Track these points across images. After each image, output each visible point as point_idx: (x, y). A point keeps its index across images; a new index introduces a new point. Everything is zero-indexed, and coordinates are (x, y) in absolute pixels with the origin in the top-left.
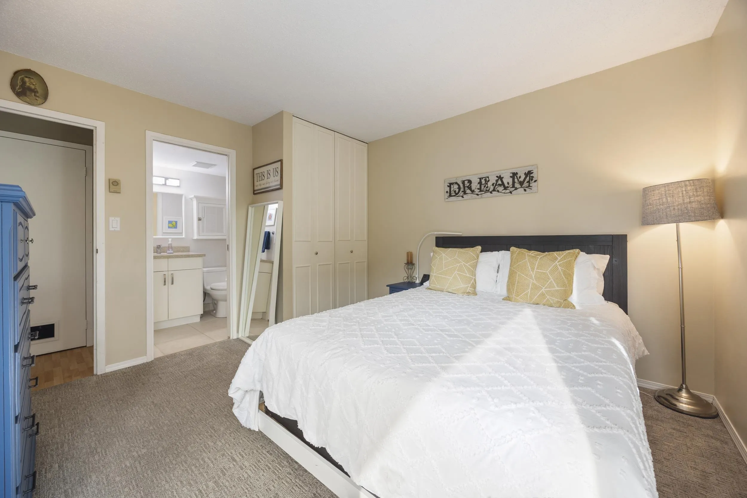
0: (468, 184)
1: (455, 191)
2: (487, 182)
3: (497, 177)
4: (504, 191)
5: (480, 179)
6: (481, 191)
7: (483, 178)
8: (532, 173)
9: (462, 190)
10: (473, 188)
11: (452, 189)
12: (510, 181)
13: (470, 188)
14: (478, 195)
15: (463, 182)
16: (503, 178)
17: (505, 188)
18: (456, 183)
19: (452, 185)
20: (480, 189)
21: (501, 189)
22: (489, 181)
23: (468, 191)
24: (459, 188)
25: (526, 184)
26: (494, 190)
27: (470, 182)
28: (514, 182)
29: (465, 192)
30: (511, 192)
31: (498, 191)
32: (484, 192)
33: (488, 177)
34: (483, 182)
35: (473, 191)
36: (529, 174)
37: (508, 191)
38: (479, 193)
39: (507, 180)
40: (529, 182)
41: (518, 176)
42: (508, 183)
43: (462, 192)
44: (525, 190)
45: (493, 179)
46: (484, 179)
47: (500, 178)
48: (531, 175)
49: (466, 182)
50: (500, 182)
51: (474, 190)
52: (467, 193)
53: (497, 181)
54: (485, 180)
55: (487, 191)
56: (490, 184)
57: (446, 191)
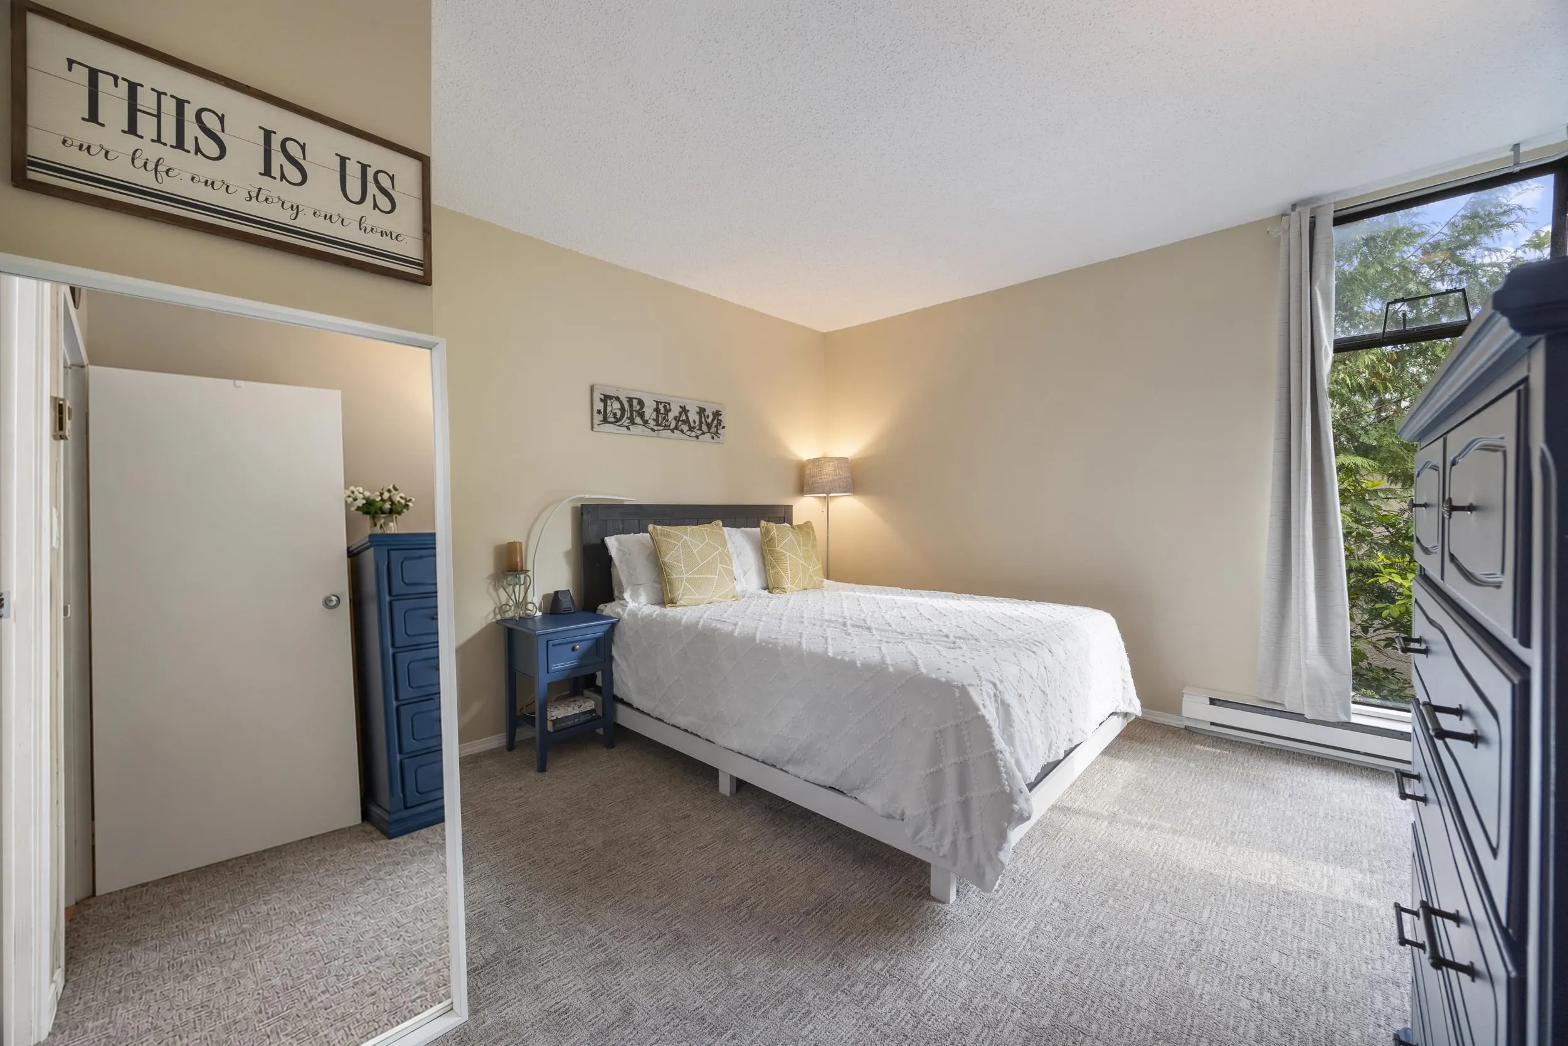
0: (638, 408)
1: (615, 414)
2: (667, 411)
3: (681, 407)
4: (688, 433)
5: (658, 403)
6: (658, 424)
7: (661, 403)
8: (721, 415)
9: (627, 414)
10: (647, 417)
11: (609, 409)
12: (697, 418)
13: (641, 415)
14: (653, 430)
15: (630, 400)
16: (688, 411)
17: (691, 429)
18: (617, 399)
19: (610, 400)
20: (656, 420)
21: (685, 428)
22: (670, 410)
23: (638, 420)
24: (623, 409)
25: (713, 430)
26: (676, 428)
27: (641, 403)
28: (701, 423)
29: (633, 423)
30: (697, 437)
31: (682, 431)
32: (662, 428)
33: (669, 404)
34: (661, 409)
35: (646, 422)
36: (717, 414)
37: (693, 434)
38: (655, 428)
39: (693, 416)
40: (716, 426)
41: (706, 414)
42: (694, 422)
43: (627, 418)
44: (713, 438)
45: (675, 411)
46: (663, 404)
47: (684, 410)
48: (720, 418)
49: (635, 402)
50: (684, 417)
51: (647, 421)
52: (636, 424)
53: (680, 413)
54: (665, 407)
55: (667, 427)
56: (671, 416)
57: (595, 409)
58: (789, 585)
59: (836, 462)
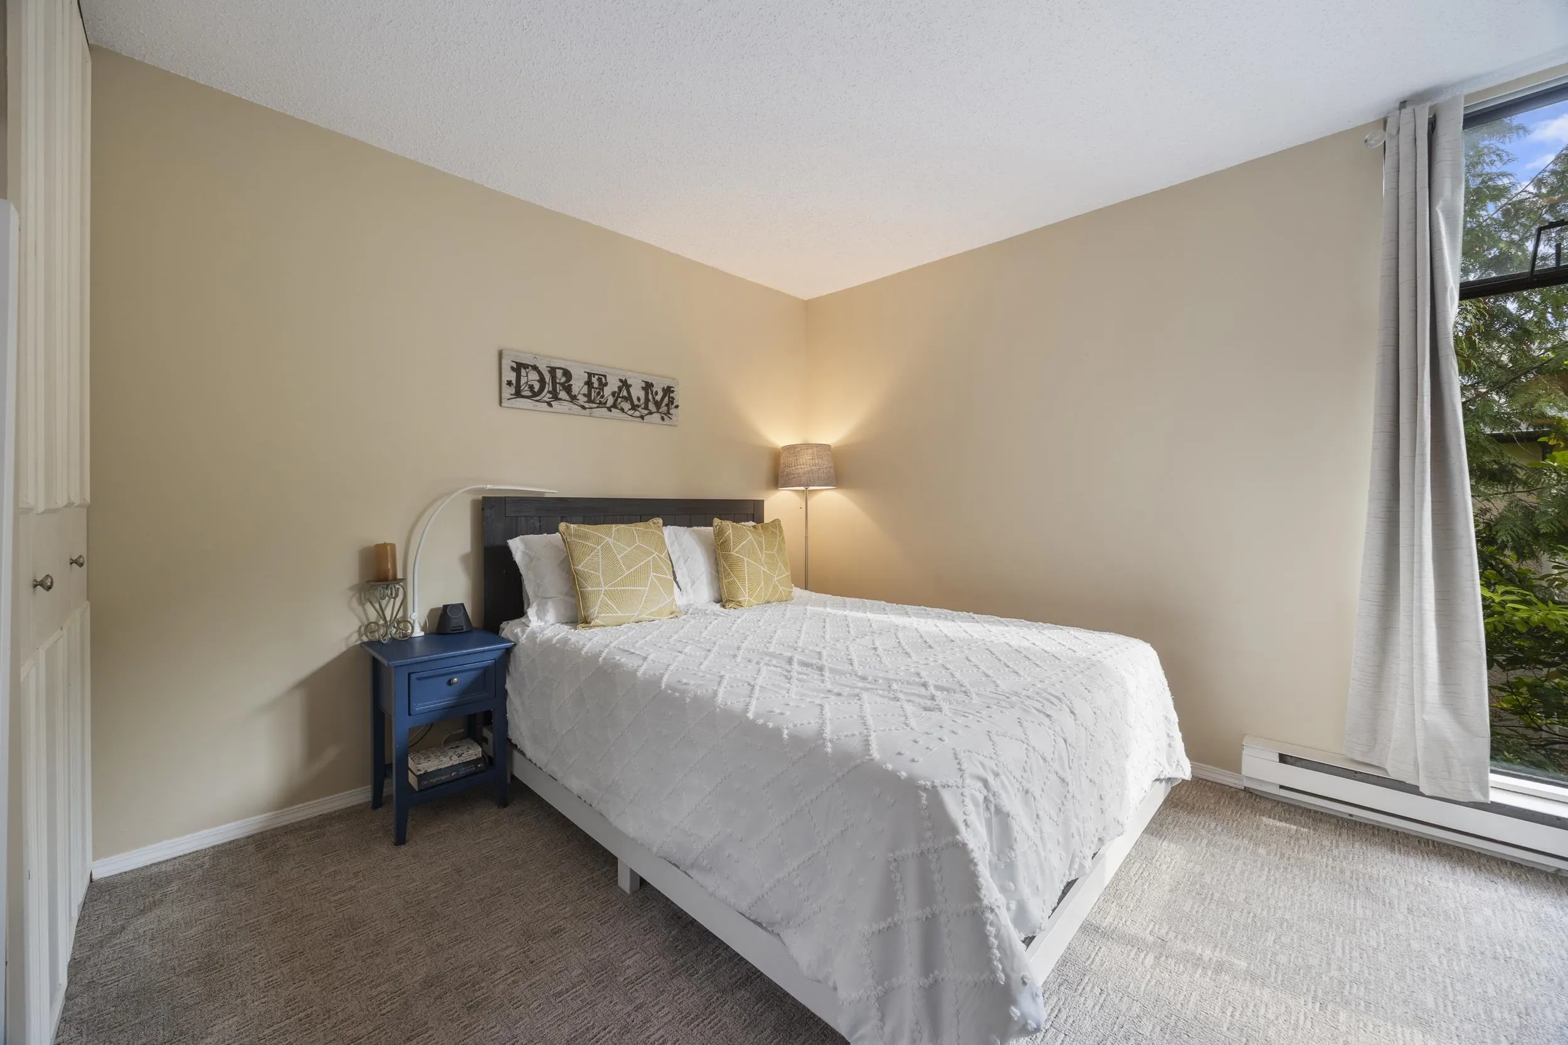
0: (563, 380)
1: (531, 387)
2: (603, 385)
3: (621, 380)
4: (631, 412)
5: (590, 375)
6: (590, 401)
7: (594, 375)
8: (673, 391)
9: (549, 387)
10: (575, 391)
11: (523, 380)
12: (642, 394)
13: (568, 390)
14: (584, 408)
15: (552, 371)
16: (631, 386)
17: (634, 407)
18: (535, 368)
19: (525, 369)
20: (588, 395)
21: (626, 406)
22: (606, 384)
23: (563, 395)
24: (542, 381)
25: (664, 409)
26: (615, 406)
27: (567, 374)
28: (647, 400)
29: (556, 397)
30: (642, 417)
31: (622, 410)
32: (595, 405)
33: (605, 376)
34: (595, 383)
35: (573, 398)
36: (668, 391)
37: (637, 414)
38: (587, 405)
39: (637, 392)
40: (667, 405)
41: (654, 389)
42: (639, 399)
43: (549, 392)
44: (663, 419)
45: (613, 386)
46: (597, 377)
47: (625, 384)
48: (672, 395)
49: (559, 373)
50: (625, 393)
51: (575, 396)
52: (561, 399)
53: (620, 389)
54: (599, 380)
55: (602, 404)
56: (607, 391)
57: (505, 379)
58: (747, 598)
59: (815, 449)
